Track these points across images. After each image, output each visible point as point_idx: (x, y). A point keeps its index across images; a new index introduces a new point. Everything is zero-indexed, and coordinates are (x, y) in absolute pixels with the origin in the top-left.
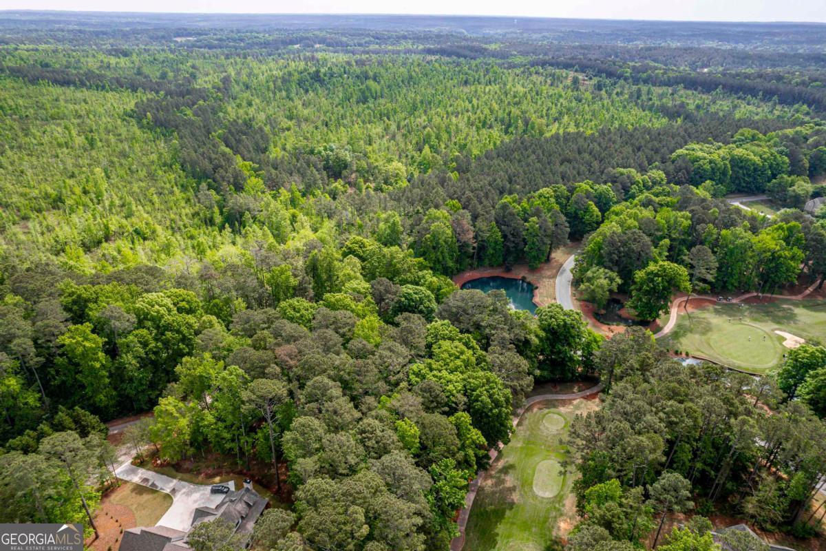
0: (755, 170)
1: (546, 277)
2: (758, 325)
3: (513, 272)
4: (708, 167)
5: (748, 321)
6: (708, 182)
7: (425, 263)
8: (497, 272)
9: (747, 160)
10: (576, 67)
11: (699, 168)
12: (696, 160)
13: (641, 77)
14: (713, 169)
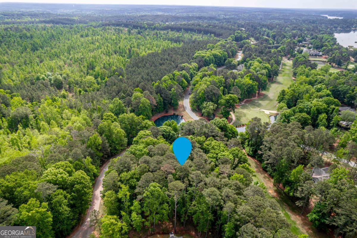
0: (220, 58)
1: (181, 111)
2: (255, 109)
3: (169, 112)
4: (208, 59)
5: (251, 109)
6: (212, 64)
7: (144, 117)
8: (163, 114)
9: (217, 55)
10: (123, 25)
11: (205, 60)
12: (203, 57)
13: (152, 28)
14: (210, 59)
